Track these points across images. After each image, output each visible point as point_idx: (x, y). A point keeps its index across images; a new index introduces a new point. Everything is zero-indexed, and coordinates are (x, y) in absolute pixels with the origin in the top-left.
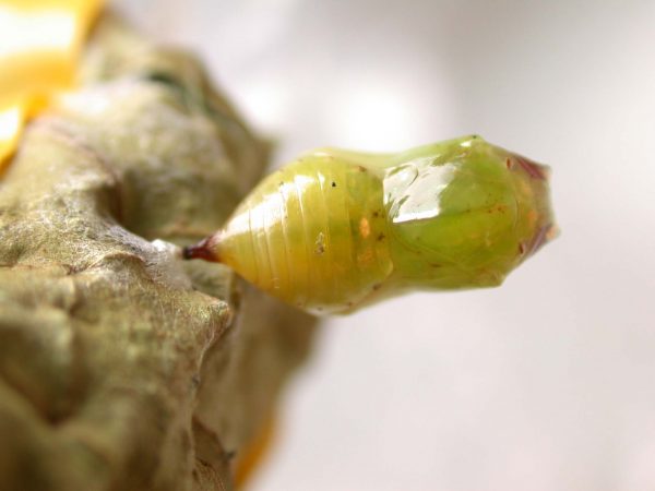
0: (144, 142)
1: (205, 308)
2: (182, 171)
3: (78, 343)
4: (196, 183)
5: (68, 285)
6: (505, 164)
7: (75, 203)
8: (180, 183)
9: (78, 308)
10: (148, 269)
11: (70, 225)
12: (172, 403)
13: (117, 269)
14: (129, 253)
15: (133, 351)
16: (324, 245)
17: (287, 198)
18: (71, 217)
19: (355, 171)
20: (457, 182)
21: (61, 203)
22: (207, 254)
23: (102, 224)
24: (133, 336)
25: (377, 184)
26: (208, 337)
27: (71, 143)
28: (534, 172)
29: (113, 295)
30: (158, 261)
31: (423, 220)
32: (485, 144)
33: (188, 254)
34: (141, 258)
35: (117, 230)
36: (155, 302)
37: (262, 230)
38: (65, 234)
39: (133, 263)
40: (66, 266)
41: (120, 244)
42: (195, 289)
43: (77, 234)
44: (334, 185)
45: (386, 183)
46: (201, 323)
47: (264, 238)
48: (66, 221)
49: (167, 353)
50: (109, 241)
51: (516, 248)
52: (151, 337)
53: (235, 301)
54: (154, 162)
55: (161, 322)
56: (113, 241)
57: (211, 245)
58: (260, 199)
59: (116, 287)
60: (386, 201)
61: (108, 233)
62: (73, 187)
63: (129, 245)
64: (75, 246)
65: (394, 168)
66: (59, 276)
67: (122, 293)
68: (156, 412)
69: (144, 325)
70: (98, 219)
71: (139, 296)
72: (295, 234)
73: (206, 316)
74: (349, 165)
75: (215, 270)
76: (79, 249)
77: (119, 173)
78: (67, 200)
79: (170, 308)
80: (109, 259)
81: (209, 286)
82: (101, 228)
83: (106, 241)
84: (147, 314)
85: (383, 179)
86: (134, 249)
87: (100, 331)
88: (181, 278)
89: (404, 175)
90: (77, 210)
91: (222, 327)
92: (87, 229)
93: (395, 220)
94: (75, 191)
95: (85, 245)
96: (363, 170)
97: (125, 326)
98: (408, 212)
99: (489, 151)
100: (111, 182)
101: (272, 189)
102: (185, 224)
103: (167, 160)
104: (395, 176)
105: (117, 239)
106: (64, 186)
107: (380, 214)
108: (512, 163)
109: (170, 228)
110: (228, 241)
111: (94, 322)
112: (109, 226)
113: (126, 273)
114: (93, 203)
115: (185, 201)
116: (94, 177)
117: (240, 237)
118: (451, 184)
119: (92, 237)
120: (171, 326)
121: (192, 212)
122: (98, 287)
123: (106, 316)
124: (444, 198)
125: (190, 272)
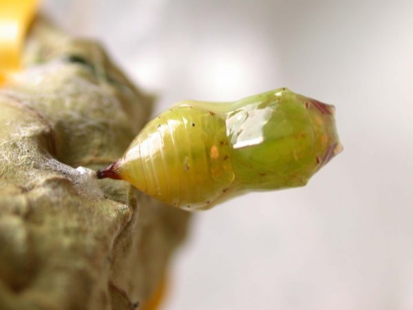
0: (68, 103)
1: (113, 210)
2: (94, 120)
3: (31, 239)
4: (104, 128)
5: (22, 200)
6: (305, 106)
7: (24, 146)
8: (93, 128)
9: (30, 215)
10: (74, 187)
11: (23, 159)
12: (94, 274)
13: (54, 188)
14: (61, 177)
15: (67, 241)
16: (189, 165)
17: (163, 135)
18: (22, 155)
19: (207, 115)
20: (274, 119)
21: (15, 145)
22: (113, 174)
23: (43, 158)
24: (67, 231)
25: (222, 123)
26: (116, 229)
27: (20, 106)
28: (324, 110)
29: (52, 205)
30: (81, 180)
31: (253, 146)
32: (292, 93)
33: (100, 175)
34: (70, 179)
35: (53, 162)
36: (80, 208)
37: (148, 157)
38: (19, 167)
39: (65, 183)
40: (20, 187)
41: (56, 170)
42: (106, 198)
43: (26, 166)
44: (194, 125)
45: (228, 122)
46: (110, 220)
47: (149, 162)
48: (19, 158)
49: (89, 241)
50: (48, 169)
51: (315, 160)
52: (79, 231)
53: (133, 204)
54: (76, 116)
55: (84, 221)
56: (51, 169)
57: (115, 168)
58: (146, 137)
59: (54, 199)
60: (228, 134)
61: (47, 164)
62: (23, 135)
63: (61, 171)
64: (26, 174)
65: (233, 112)
66: (16, 194)
67: (58, 203)
68: (84, 281)
69: (73, 223)
70: (40, 155)
71: (69, 205)
72: (170, 159)
73: (114, 215)
74: (203, 112)
75: (118, 184)
76: (29, 176)
77: (53, 124)
78: (19, 143)
79: (90, 211)
80: (49, 182)
81: (115, 195)
82: (43, 160)
83: (46, 169)
84: (75, 216)
86: (64, 173)
87: (44, 230)
88: (97, 191)
89: (239, 116)
90: (26, 150)
91: (125, 223)
92: (33, 162)
93: (235, 146)
94: (24, 137)
95: (32, 173)
96: (212, 114)
97: (61, 225)
98: (243, 140)
99: (294, 97)
100: (47, 130)
101: (153, 130)
102: (97, 155)
103: (83, 114)
104: (233, 117)
105: (53, 168)
106: (17, 134)
107: (225, 142)
108: (309, 105)
109: (88, 158)
110: (126, 165)
111: (40, 223)
112: (47, 159)
113: (60, 190)
114: (36, 145)
115: (97, 140)
116: (36, 127)
117: (133, 162)
118: (270, 120)
119: (36, 167)
120: (91, 224)
121: (101, 147)
122: (42, 200)
123: (48, 219)
124: (266, 130)
125: (102, 187)
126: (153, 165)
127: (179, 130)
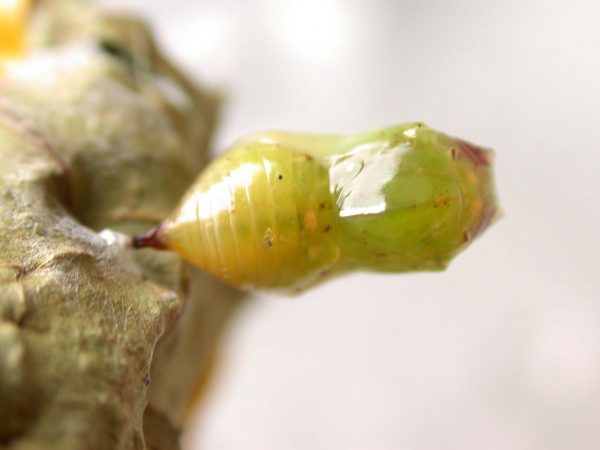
0: (92, 122)
1: (154, 300)
2: (131, 151)
3: (29, 359)
4: (145, 163)
5: (17, 292)
7: (23, 196)
8: (129, 165)
9: (26, 319)
10: (98, 265)
11: (21, 220)
12: (124, 411)
13: (67, 270)
14: (79, 250)
15: (84, 360)
16: (272, 240)
17: (233, 191)
18: (20, 211)
19: (301, 160)
20: (404, 172)
21: (9, 196)
22: (155, 243)
23: (50, 216)
24: (84, 344)
25: (323, 172)
26: (158, 332)
27: (19, 128)
28: (476, 157)
29: (63, 300)
30: (108, 254)
31: (369, 215)
32: (431, 132)
33: (137, 244)
34: (91, 253)
35: (67, 223)
36: (105, 302)
37: (211, 220)
38: (14, 231)
39: (83, 262)
40: (16, 268)
41: (70, 238)
42: (144, 278)
43: (25, 231)
44: (280, 177)
45: (332, 172)
46: (150, 319)
47: (212, 229)
48: (15, 216)
49: (118, 358)
50: (58, 236)
52: (103, 343)
53: (184, 287)
54: (103, 144)
55: (111, 324)
56: (62, 236)
57: (159, 234)
59: (66, 290)
61: (57, 227)
62: (21, 178)
63: (78, 239)
64: (24, 244)
66: (8, 281)
67: (72, 296)
68: (108, 422)
69: (94, 331)
70: (47, 212)
71: (90, 296)
72: (243, 230)
73: (156, 311)
74: (295, 154)
75: (163, 257)
76: (29, 248)
77: (67, 159)
78: (16, 192)
79: (120, 307)
80: (59, 259)
81: (158, 274)
82: (50, 220)
83: (55, 237)
84: (97, 318)
85: (329, 167)
86: (83, 243)
87: (50, 341)
88: (135, 269)
89: (350, 166)
90: (25, 204)
92: (36, 225)
93: (343, 214)
94: (23, 183)
95: (34, 243)
96: (309, 158)
97: (76, 334)
99: (433, 139)
100: (59, 170)
102: (134, 207)
103: (115, 141)
105: (67, 234)
106: (12, 176)
108: (457, 152)
109: (120, 211)
110: (176, 231)
111: (45, 330)
112: (57, 217)
113: (76, 272)
114: (41, 194)
115: (134, 183)
116: (42, 165)
117: (188, 226)
118: (397, 176)
119: (41, 233)
120: (121, 328)
121: (141, 195)
122: (49, 290)
123: (56, 323)
124: (388, 191)
125: (138, 260)
126: (217, 234)
127: (259, 185)
